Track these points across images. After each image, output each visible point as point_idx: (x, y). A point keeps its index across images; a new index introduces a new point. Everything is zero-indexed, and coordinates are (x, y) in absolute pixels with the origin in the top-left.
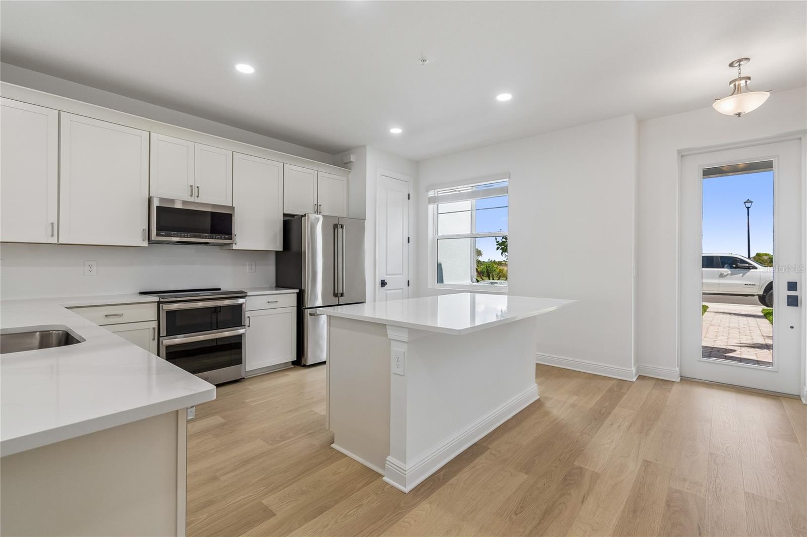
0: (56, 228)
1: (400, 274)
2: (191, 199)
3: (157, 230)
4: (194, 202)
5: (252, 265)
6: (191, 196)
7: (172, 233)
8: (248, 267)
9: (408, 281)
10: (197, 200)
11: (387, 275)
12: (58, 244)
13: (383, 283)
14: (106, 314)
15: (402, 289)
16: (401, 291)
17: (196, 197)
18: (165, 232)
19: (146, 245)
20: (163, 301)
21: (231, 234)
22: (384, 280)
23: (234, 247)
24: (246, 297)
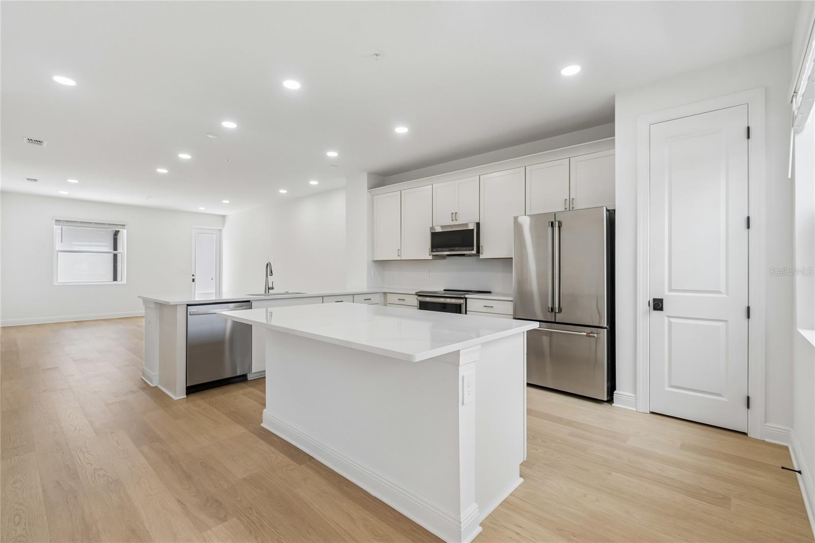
0: (400, 251)
1: (719, 292)
2: (453, 223)
3: (432, 248)
4: (456, 225)
6: (453, 220)
7: (439, 249)
9: (749, 307)
10: (456, 223)
11: (671, 290)
12: (402, 260)
13: (658, 305)
14: (399, 298)
15: (725, 321)
17: (456, 221)
18: (436, 249)
19: (431, 258)
20: (419, 294)
21: (473, 246)
22: (662, 300)
23: (482, 256)
24: (466, 299)
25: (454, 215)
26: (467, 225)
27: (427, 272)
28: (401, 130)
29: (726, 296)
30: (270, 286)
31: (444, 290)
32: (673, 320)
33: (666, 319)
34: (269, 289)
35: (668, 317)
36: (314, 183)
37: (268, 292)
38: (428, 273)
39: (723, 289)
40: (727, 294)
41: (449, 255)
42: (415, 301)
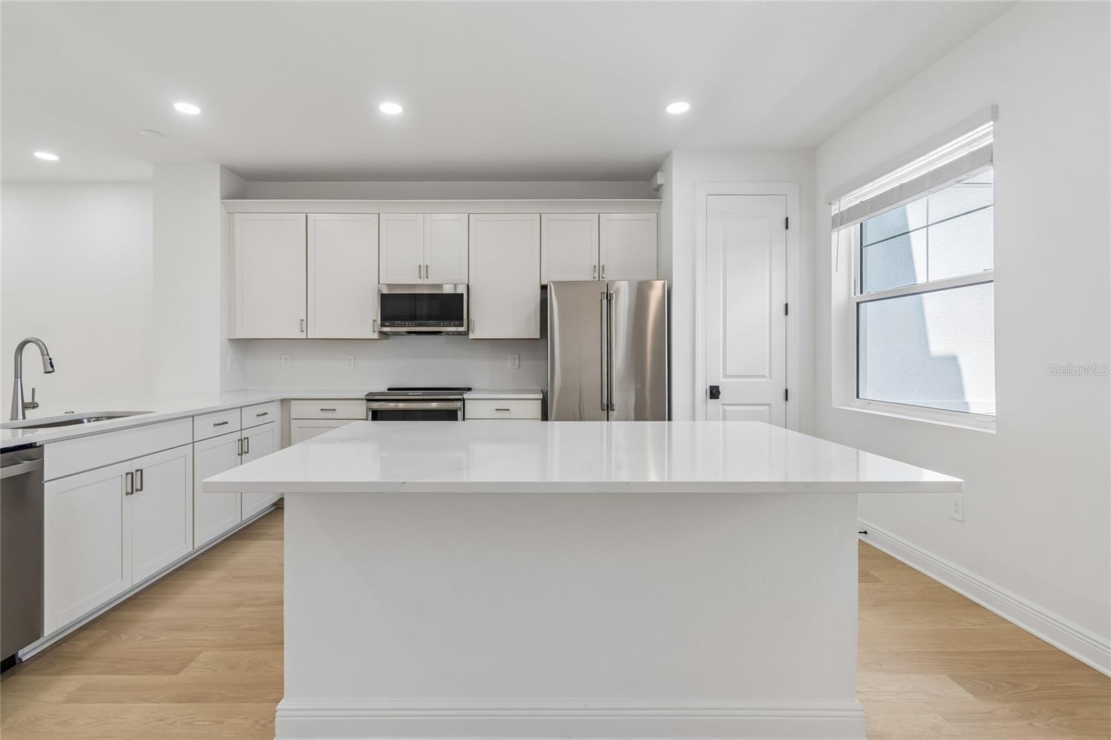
0: (304, 323)
1: (764, 376)
2: (420, 282)
3: (381, 320)
4: (424, 284)
5: (514, 359)
6: (420, 277)
7: (397, 322)
8: (509, 361)
9: (787, 390)
10: (427, 282)
11: (725, 376)
12: (307, 339)
13: (714, 393)
14: (322, 408)
15: (769, 405)
16: (767, 407)
17: (426, 279)
18: (391, 322)
19: (377, 337)
20: (370, 399)
21: (462, 320)
22: (718, 387)
23: (471, 336)
24: (464, 400)
25: (424, 270)
26: (440, 286)
27: (350, 360)
28: (391, 109)
29: (770, 381)
30: (28, 399)
31: (389, 389)
32: (727, 408)
33: (721, 406)
34: (26, 406)
35: (722, 404)
36: (46, 156)
37: (24, 417)
38: (352, 362)
39: (768, 376)
40: (770, 378)
41: (409, 333)
42: (361, 409)
